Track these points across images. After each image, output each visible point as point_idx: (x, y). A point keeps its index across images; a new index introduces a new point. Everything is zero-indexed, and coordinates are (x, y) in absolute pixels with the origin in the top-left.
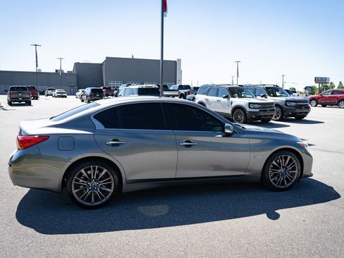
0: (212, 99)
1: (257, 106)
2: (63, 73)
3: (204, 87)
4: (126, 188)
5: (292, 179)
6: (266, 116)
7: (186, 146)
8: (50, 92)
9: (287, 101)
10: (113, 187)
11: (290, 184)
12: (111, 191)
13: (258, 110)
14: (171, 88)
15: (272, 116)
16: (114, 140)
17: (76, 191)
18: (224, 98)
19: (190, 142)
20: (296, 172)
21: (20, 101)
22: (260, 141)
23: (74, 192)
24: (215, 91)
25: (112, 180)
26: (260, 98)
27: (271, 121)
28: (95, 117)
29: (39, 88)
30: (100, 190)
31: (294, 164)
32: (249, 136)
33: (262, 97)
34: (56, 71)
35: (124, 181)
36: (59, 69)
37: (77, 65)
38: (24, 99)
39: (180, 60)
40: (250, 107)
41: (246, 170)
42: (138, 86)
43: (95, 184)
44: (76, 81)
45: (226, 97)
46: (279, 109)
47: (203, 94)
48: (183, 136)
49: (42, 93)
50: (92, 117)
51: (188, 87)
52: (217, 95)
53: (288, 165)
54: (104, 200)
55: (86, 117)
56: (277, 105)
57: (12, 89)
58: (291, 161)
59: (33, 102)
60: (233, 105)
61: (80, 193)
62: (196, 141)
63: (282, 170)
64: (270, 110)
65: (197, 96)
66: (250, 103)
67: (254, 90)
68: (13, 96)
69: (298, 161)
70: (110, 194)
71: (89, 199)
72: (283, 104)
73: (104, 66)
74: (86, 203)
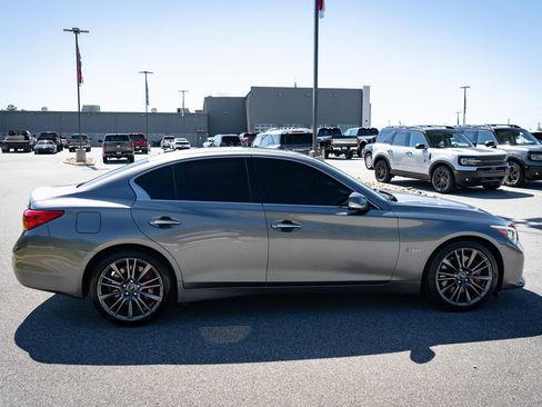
0: (400, 150)
1: (473, 161)
2: (188, 114)
3: (388, 130)
4: (183, 295)
5: (481, 291)
6: (489, 178)
7: (283, 230)
8: (167, 142)
9: (531, 152)
10: (161, 294)
11: (478, 299)
12: (159, 299)
13: (474, 169)
14: (347, 134)
15: (501, 178)
16: (163, 219)
17: (105, 296)
18: (417, 148)
19: (291, 223)
20: (490, 278)
21: (119, 157)
22: (419, 223)
23: (101, 298)
24: (404, 136)
25: (161, 281)
26: (483, 147)
27: (502, 188)
28: (137, 181)
29: (151, 136)
30: (142, 297)
31: (485, 264)
32: (398, 214)
33: (488, 145)
34: (179, 110)
35: (179, 284)
36: (181, 107)
37: (208, 100)
38: (124, 153)
39: (367, 88)
40: (460, 164)
41: (393, 273)
42: (280, 132)
43: (133, 288)
44: (206, 125)
45: (421, 147)
46: (516, 167)
47: (385, 142)
48: (278, 213)
49: (157, 144)
50: (132, 182)
51: (374, 131)
52: (407, 144)
53: (472, 267)
54: (148, 313)
55: (123, 182)
56: (512, 160)
57: (108, 138)
58: (478, 258)
59: (137, 157)
60: (433, 160)
61: (110, 301)
62: (302, 222)
63: (462, 275)
64: (498, 169)
65: (375, 146)
66: (460, 157)
67: (473, 135)
68: (109, 149)
69: (492, 259)
70: (157, 304)
71: (124, 310)
72: (524, 158)
73: (248, 102)
74: (119, 317)
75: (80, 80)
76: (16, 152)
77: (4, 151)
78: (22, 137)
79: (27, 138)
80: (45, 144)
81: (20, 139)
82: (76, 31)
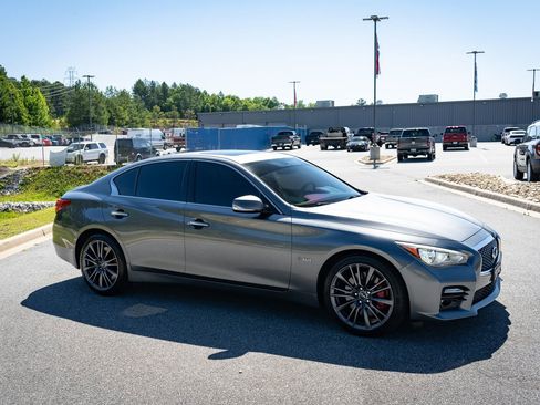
10: (118, 272)
11: (379, 325)
12: (116, 276)
17: (86, 269)
20: (390, 302)
21: (416, 155)
25: (117, 262)
28: (114, 180)
30: (107, 272)
38: (417, 151)
41: (289, 281)
50: (111, 181)
54: (110, 287)
63: (362, 294)
68: (403, 146)
69: (393, 281)
70: (116, 281)
74: (94, 285)
75: (377, 71)
76: (336, 149)
77: (323, 149)
78: (340, 133)
79: (345, 135)
80: (361, 141)
81: (338, 136)
82: (376, 19)
